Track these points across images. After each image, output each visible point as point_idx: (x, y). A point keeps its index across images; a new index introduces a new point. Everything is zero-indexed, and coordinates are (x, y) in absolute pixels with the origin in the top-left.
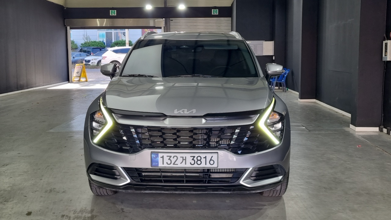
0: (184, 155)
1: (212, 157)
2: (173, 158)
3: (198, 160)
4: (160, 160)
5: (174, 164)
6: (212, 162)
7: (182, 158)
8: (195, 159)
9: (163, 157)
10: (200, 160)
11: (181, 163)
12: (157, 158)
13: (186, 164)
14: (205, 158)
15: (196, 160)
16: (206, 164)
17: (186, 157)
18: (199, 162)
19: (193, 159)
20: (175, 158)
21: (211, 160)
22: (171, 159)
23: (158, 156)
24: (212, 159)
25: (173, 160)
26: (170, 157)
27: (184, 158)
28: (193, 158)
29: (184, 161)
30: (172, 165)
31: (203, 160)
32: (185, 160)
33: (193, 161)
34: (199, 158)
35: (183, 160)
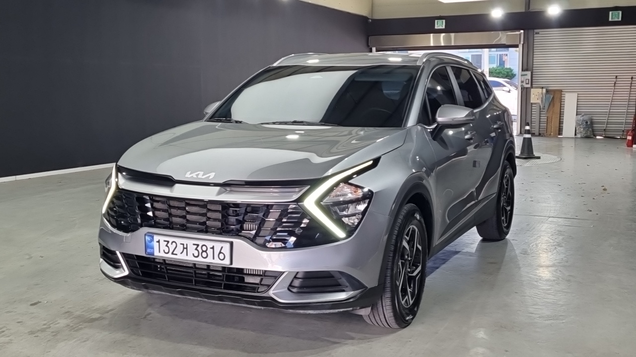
0: (185, 241)
1: (222, 247)
2: (172, 244)
3: (203, 251)
4: (156, 245)
5: (173, 254)
6: (222, 256)
7: (182, 246)
8: (199, 248)
9: (159, 242)
10: (206, 251)
11: (181, 253)
12: (152, 242)
13: (187, 255)
14: (213, 248)
15: (200, 251)
16: (214, 259)
17: (187, 245)
18: (204, 255)
19: (196, 249)
20: (174, 244)
21: (220, 253)
22: (168, 245)
23: (152, 240)
24: (222, 251)
25: (172, 247)
26: (168, 242)
27: (185, 247)
28: (196, 246)
29: (185, 250)
30: (170, 256)
31: (210, 251)
32: (187, 248)
33: (197, 251)
34: (204, 248)
35: (184, 248)
